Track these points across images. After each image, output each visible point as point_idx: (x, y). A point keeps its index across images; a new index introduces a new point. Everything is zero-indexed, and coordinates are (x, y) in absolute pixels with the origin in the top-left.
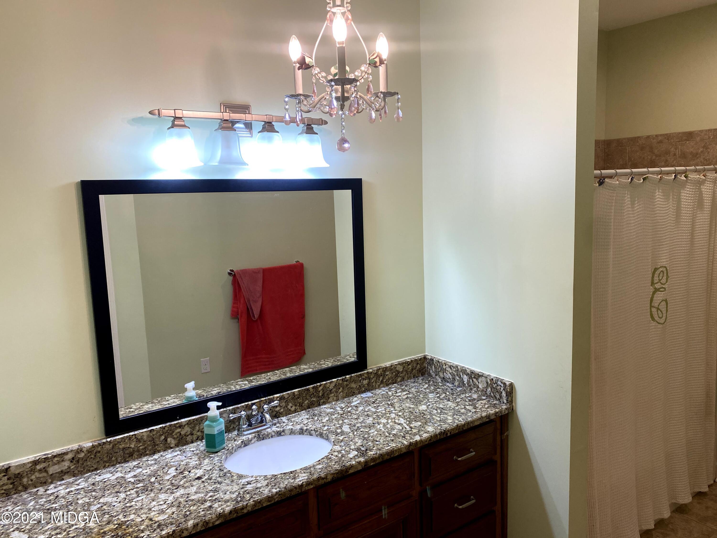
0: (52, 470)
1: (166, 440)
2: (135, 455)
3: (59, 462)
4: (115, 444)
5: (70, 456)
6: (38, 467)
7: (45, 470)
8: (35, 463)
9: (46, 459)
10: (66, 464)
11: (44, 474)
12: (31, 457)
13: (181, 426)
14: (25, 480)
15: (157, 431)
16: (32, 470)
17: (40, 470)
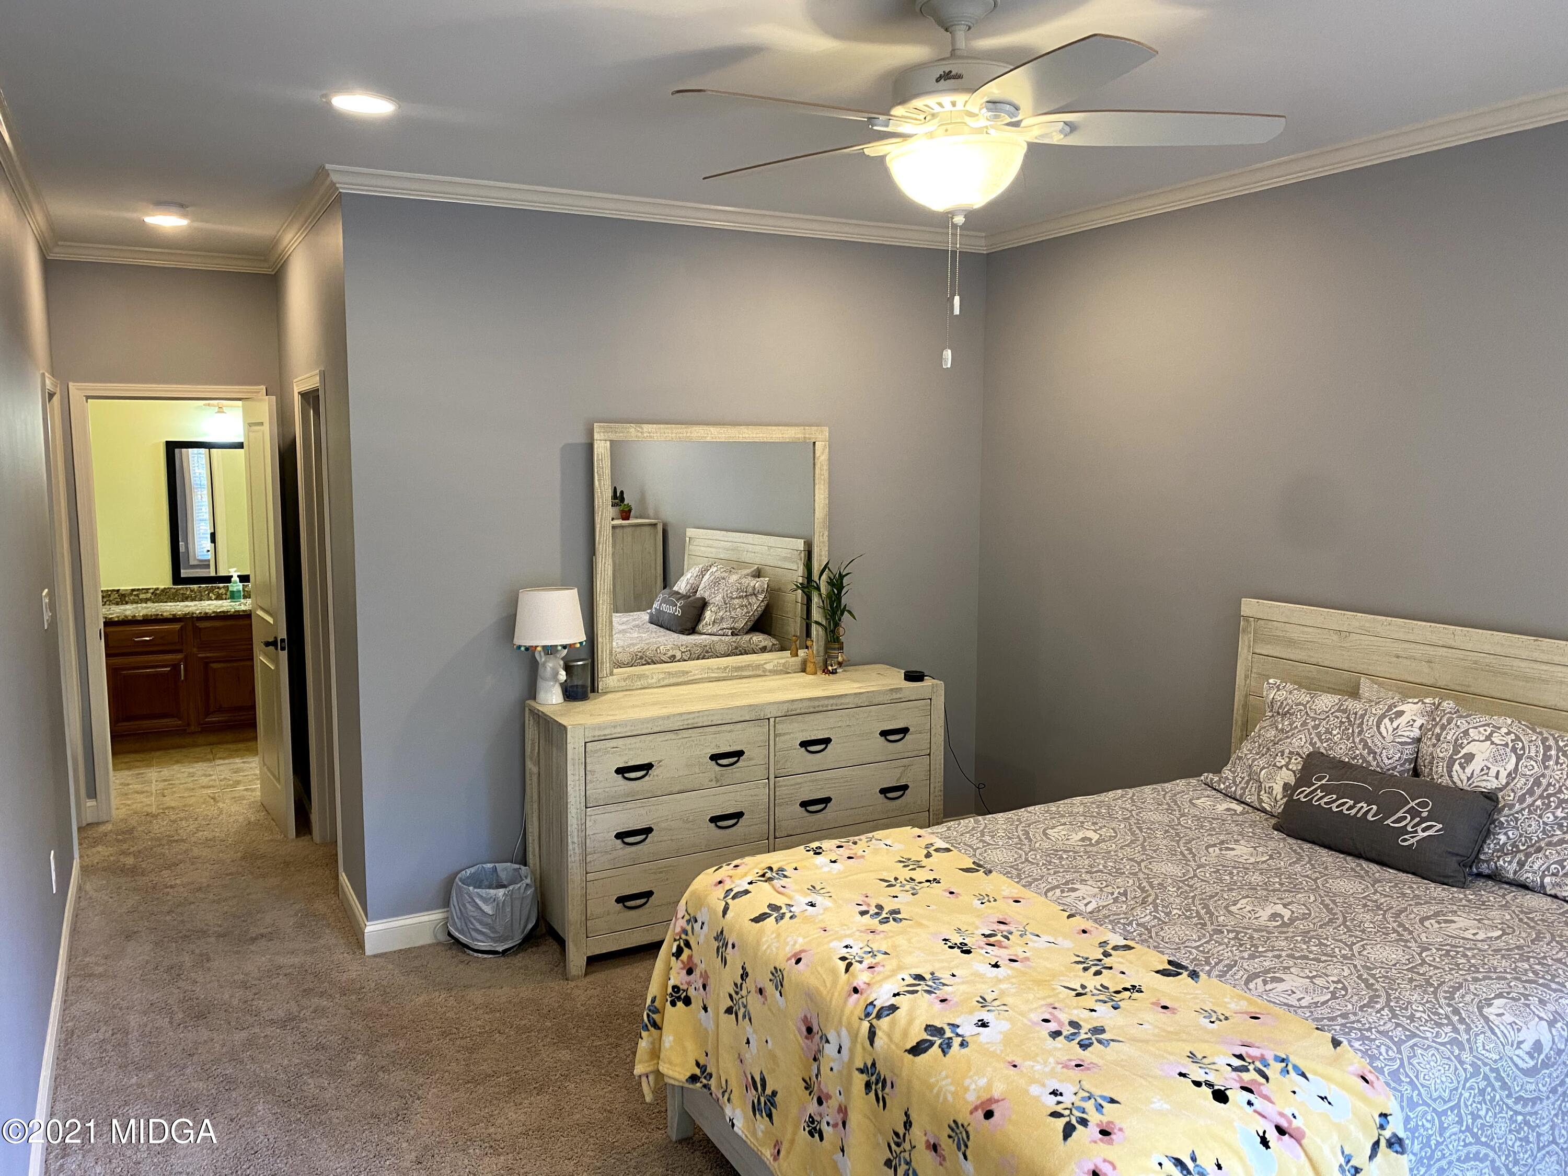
0: (142, 596)
1: (209, 594)
2: (189, 599)
3: (145, 593)
4: (178, 590)
5: (151, 591)
6: (135, 593)
7: (137, 595)
8: (133, 590)
9: (138, 590)
10: (149, 595)
11: (136, 598)
12: (131, 588)
13: (219, 588)
14: (127, 599)
15: (204, 588)
16: (131, 594)
17: (135, 595)
